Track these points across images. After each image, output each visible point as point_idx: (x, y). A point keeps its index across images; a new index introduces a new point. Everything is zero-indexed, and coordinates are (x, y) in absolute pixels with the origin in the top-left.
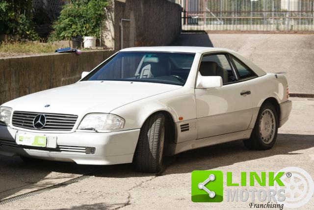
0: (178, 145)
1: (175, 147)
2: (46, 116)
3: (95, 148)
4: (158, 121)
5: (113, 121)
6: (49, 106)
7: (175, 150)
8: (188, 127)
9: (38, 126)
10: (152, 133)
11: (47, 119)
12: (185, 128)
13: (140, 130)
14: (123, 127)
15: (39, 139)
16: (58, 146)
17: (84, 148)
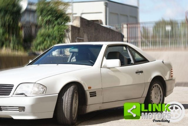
0: (88, 106)
1: (86, 108)
3: (24, 107)
4: (71, 88)
5: (38, 88)
7: (86, 110)
8: (96, 94)
10: (67, 98)
12: (93, 94)
13: (58, 94)
14: (45, 93)
17: (18, 108)
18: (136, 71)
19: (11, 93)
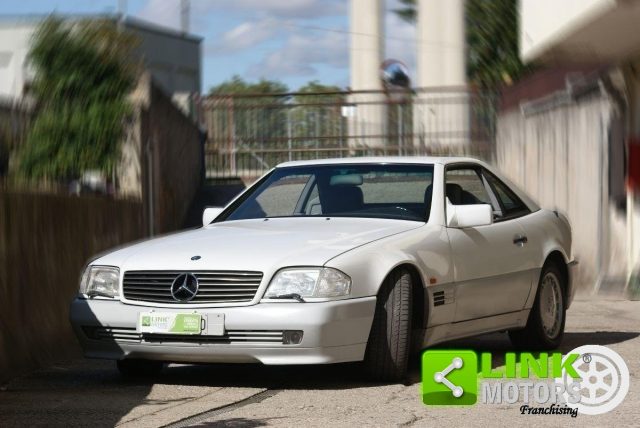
0: (427, 330)
1: (424, 335)
2: (197, 276)
3: (302, 332)
4: (404, 281)
5: (329, 281)
8: (443, 297)
9: (183, 297)
10: (396, 307)
11: (200, 281)
12: (440, 299)
13: (375, 298)
14: (349, 293)
15: (186, 320)
16: (226, 331)
17: (281, 334)
19: (258, 295)
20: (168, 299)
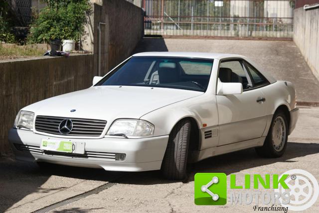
0: (201, 152)
1: (199, 154)
2: (73, 121)
3: (125, 154)
4: (186, 127)
5: (142, 127)
6: (74, 111)
7: (198, 156)
8: (211, 134)
9: (65, 132)
10: (180, 141)
11: (74, 124)
12: (209, 135)
13: (168, 136)
14: (153, 134)
15: (65, 145)
16: (86, 152)
17: (114, 155)
18: (257, 99)
19: (103, 133)
20: (57, 132)
